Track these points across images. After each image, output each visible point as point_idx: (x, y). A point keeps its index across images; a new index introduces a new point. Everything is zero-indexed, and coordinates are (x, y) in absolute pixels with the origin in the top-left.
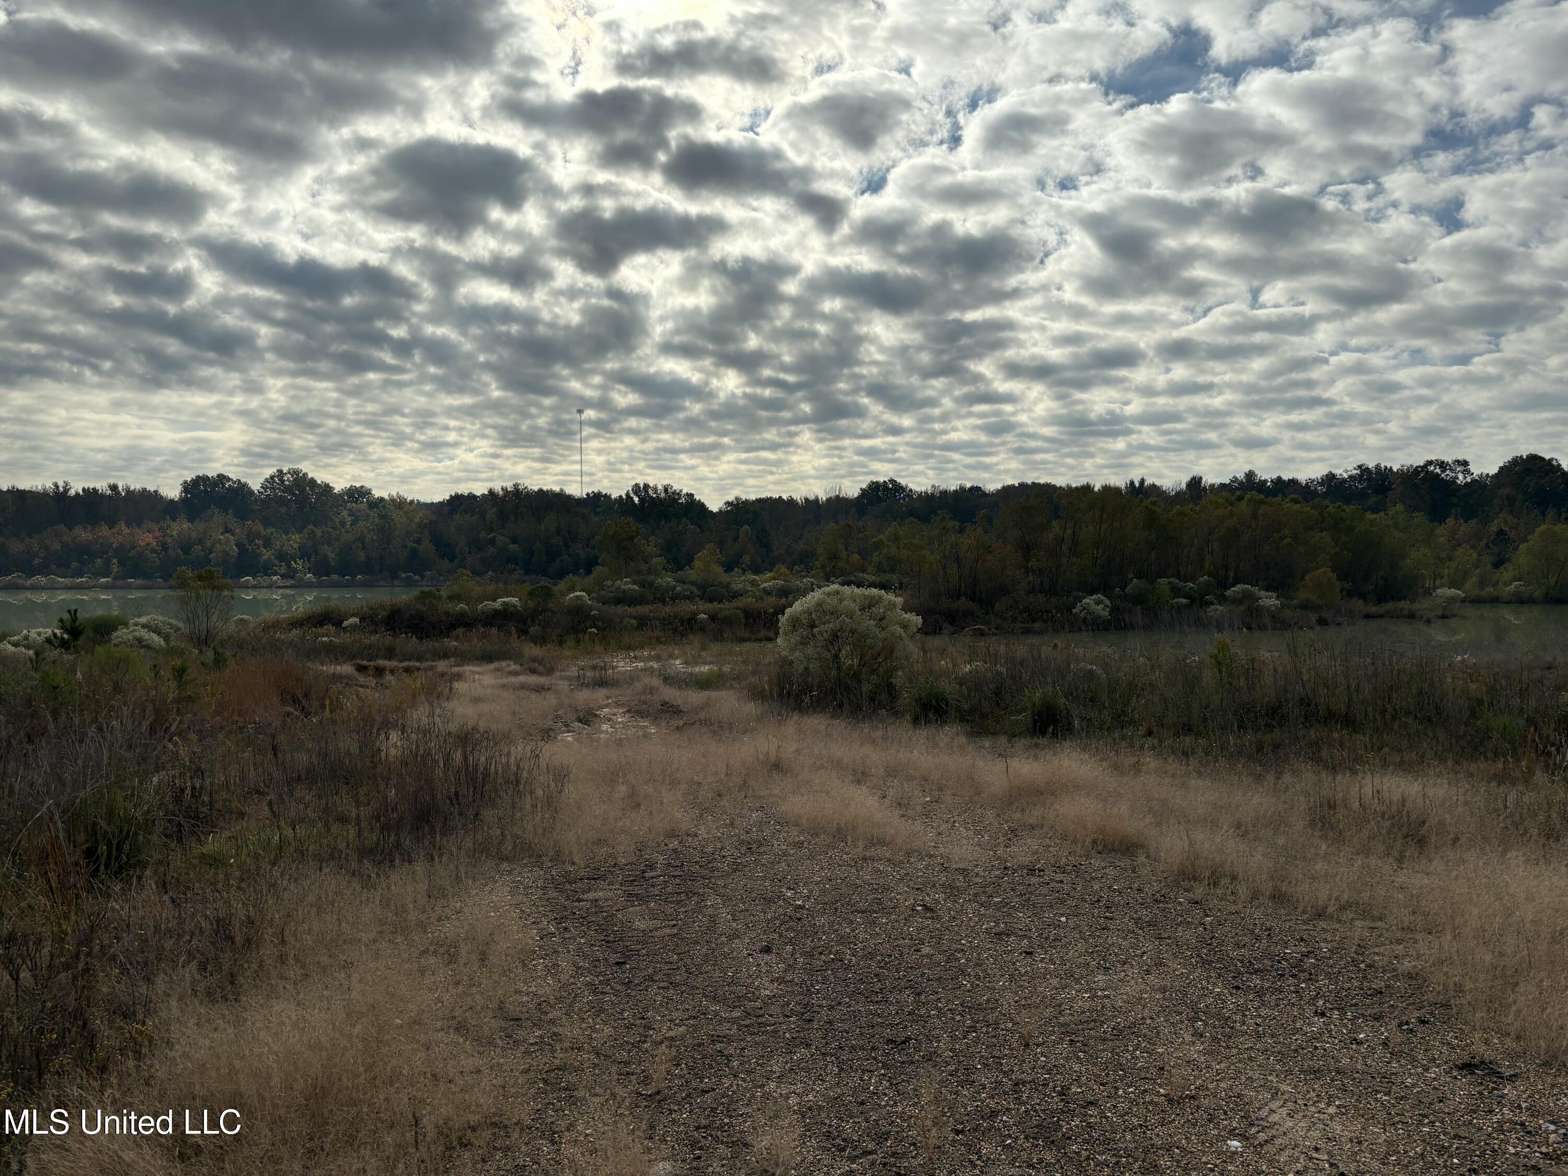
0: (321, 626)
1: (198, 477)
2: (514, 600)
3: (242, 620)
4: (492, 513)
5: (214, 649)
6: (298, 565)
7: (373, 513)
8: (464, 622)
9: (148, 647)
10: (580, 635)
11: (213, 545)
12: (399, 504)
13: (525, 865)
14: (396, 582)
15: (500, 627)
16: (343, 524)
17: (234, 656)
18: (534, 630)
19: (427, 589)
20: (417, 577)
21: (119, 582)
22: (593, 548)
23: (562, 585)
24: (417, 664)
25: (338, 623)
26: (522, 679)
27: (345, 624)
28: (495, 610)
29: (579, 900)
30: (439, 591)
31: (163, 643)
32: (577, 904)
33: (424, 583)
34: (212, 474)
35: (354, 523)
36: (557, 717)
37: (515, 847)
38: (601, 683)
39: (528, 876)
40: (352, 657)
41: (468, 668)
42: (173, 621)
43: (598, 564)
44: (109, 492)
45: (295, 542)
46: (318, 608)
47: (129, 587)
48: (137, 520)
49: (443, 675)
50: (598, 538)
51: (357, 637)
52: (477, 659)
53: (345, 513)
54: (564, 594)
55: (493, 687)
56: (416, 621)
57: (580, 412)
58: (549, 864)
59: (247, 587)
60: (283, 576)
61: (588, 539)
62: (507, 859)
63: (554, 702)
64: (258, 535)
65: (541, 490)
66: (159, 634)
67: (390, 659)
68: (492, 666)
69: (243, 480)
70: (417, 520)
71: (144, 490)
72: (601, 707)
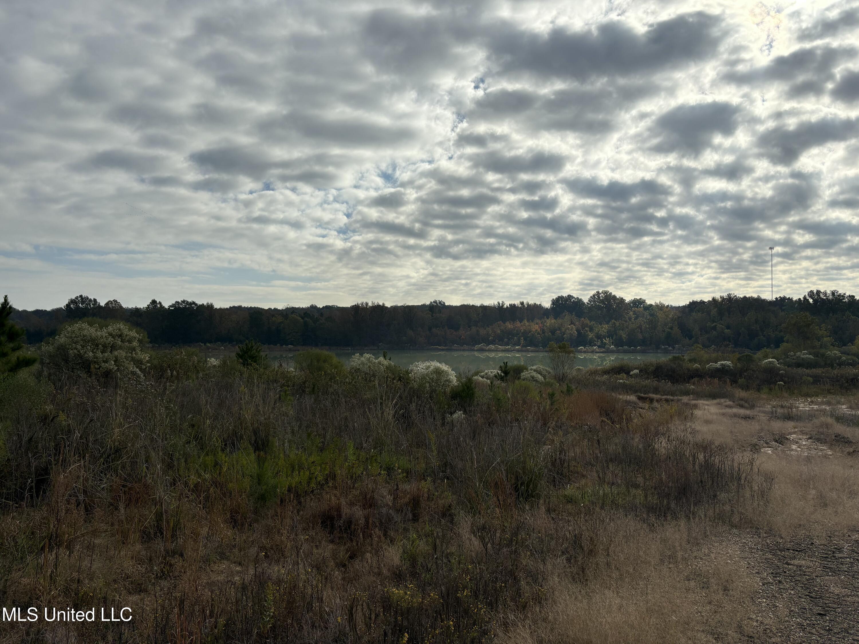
0: (619, 374)
1: (559, 297)
2: (728, 363)
3: (579, 369)
4: (714, 312)
5: (567, 384)
6: (606, 341)
7: (646, 313)
8: (698, 375)
9: (536, 381)
10: (772, 386)
11: (566, 330)
12: (661, 307)
13: (748, 533)
14: (659, 351)
15: (720, 379)
16: (630, 319)
17: (576, 388)
18: (741, 381)
19: (677, 355)
20: (670, 348)
21: (524, 349)
22: (781, 331)
23: (759, 354)
24: (672, 398)
25: (628, 373)
26: (735, 410)
27: (632, 373)
28: (716, 368)
29: (788, 564)
30: (683, 356)
31: (543, 379)
32: (786, 566)
33: (674, 351)
34: (565, 295)
35: (636, 318)
36: (760, 438)
37: (741, 520)
38: (789, 418)
39: (749, 540)
40: (635, 392)
41: (701, 402)
42: (547, 368)
43: (783, 341)
44: (520, 306)
45: (605, 329)
46: (617, 364)
47: (528, 351)
48: (531, 319)
49: (687, 404)
50: (784, 325)
51: (638, 381)
52: (706, 397)
53: (631, 313)
54: (760, 360)
55: (716, 414)
56: (670, 373)
57: (771, 248)
58: (765, 535)
59: (581, 352)
60: (599, 347)
61: (777, 326)
62: (736, 527)
63: (758, 427)
64: (587, 325)
65: (745, 297)
66: (541, 375)
67: (656, 394)
68: (715, 401)
69: (580, 298)
70: (671, 316)
71: (535, 304)
72: (791, 434)
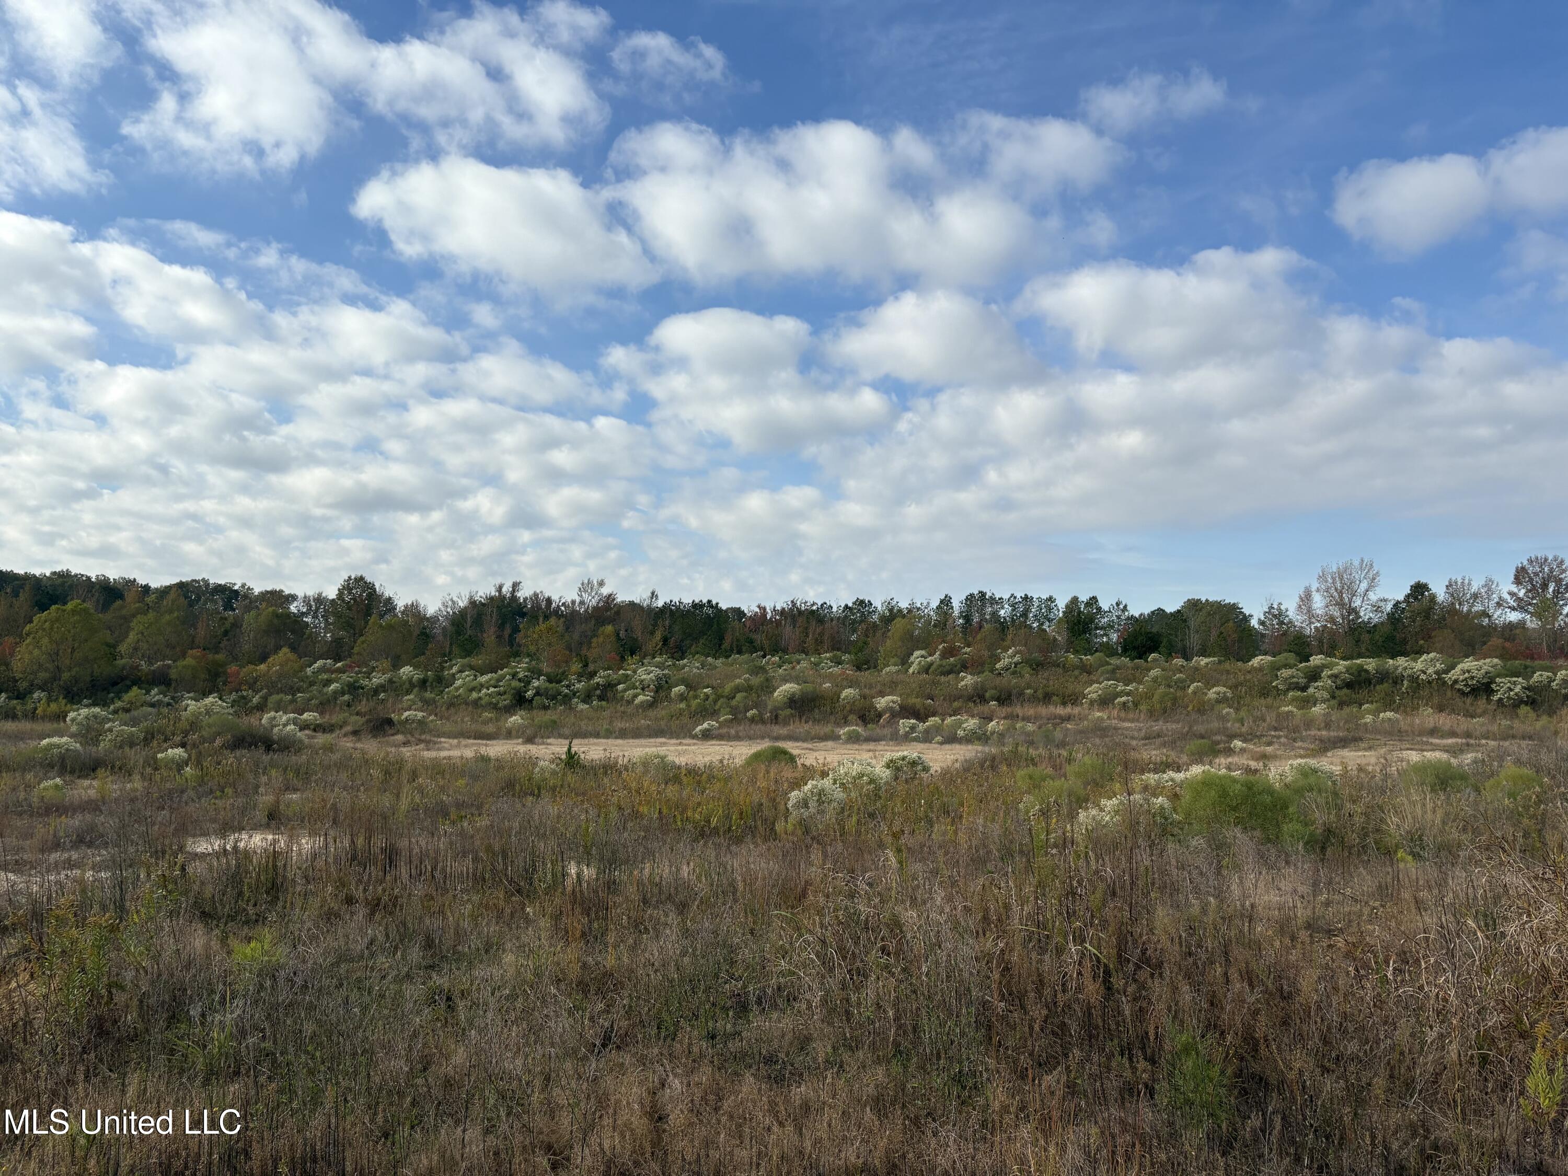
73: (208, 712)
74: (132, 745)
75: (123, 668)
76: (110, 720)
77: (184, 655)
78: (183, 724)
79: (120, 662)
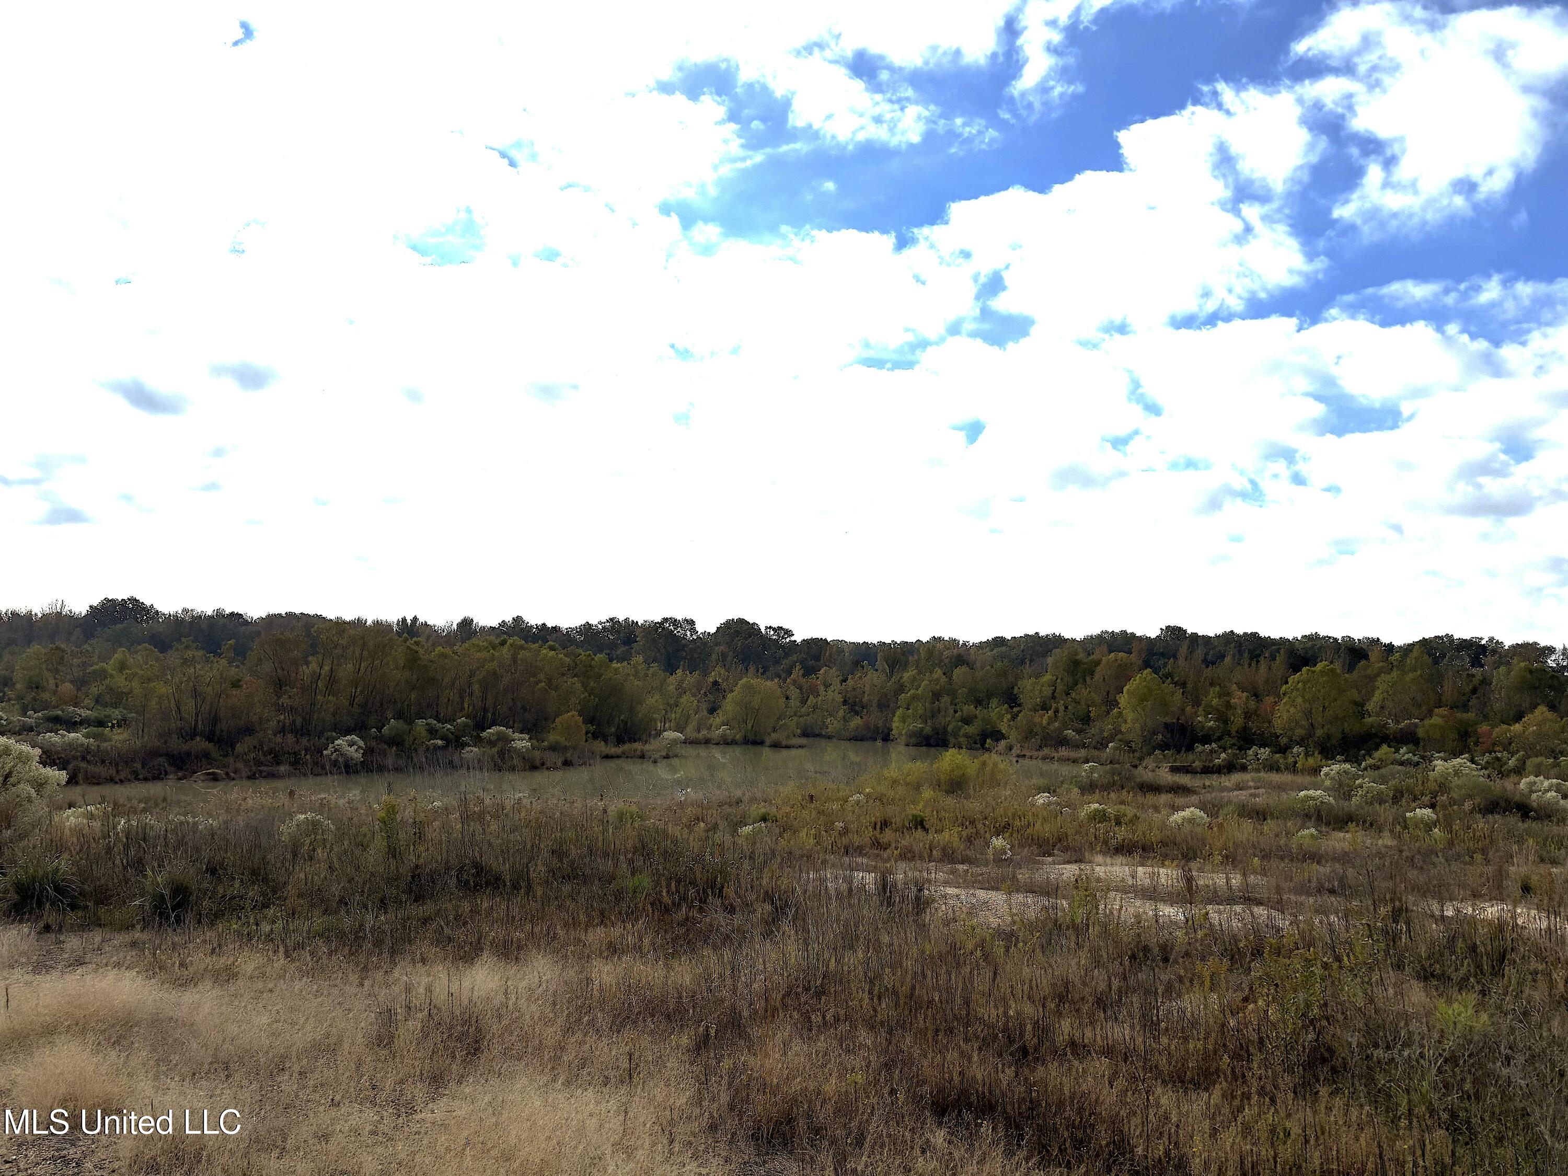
73: (1457, 773)
74: (1381, 802)
75: (1372, 726)
76: (1359, 777)
77: (1430, 713)
78: (1432, 785)
79: (1368, 720)
